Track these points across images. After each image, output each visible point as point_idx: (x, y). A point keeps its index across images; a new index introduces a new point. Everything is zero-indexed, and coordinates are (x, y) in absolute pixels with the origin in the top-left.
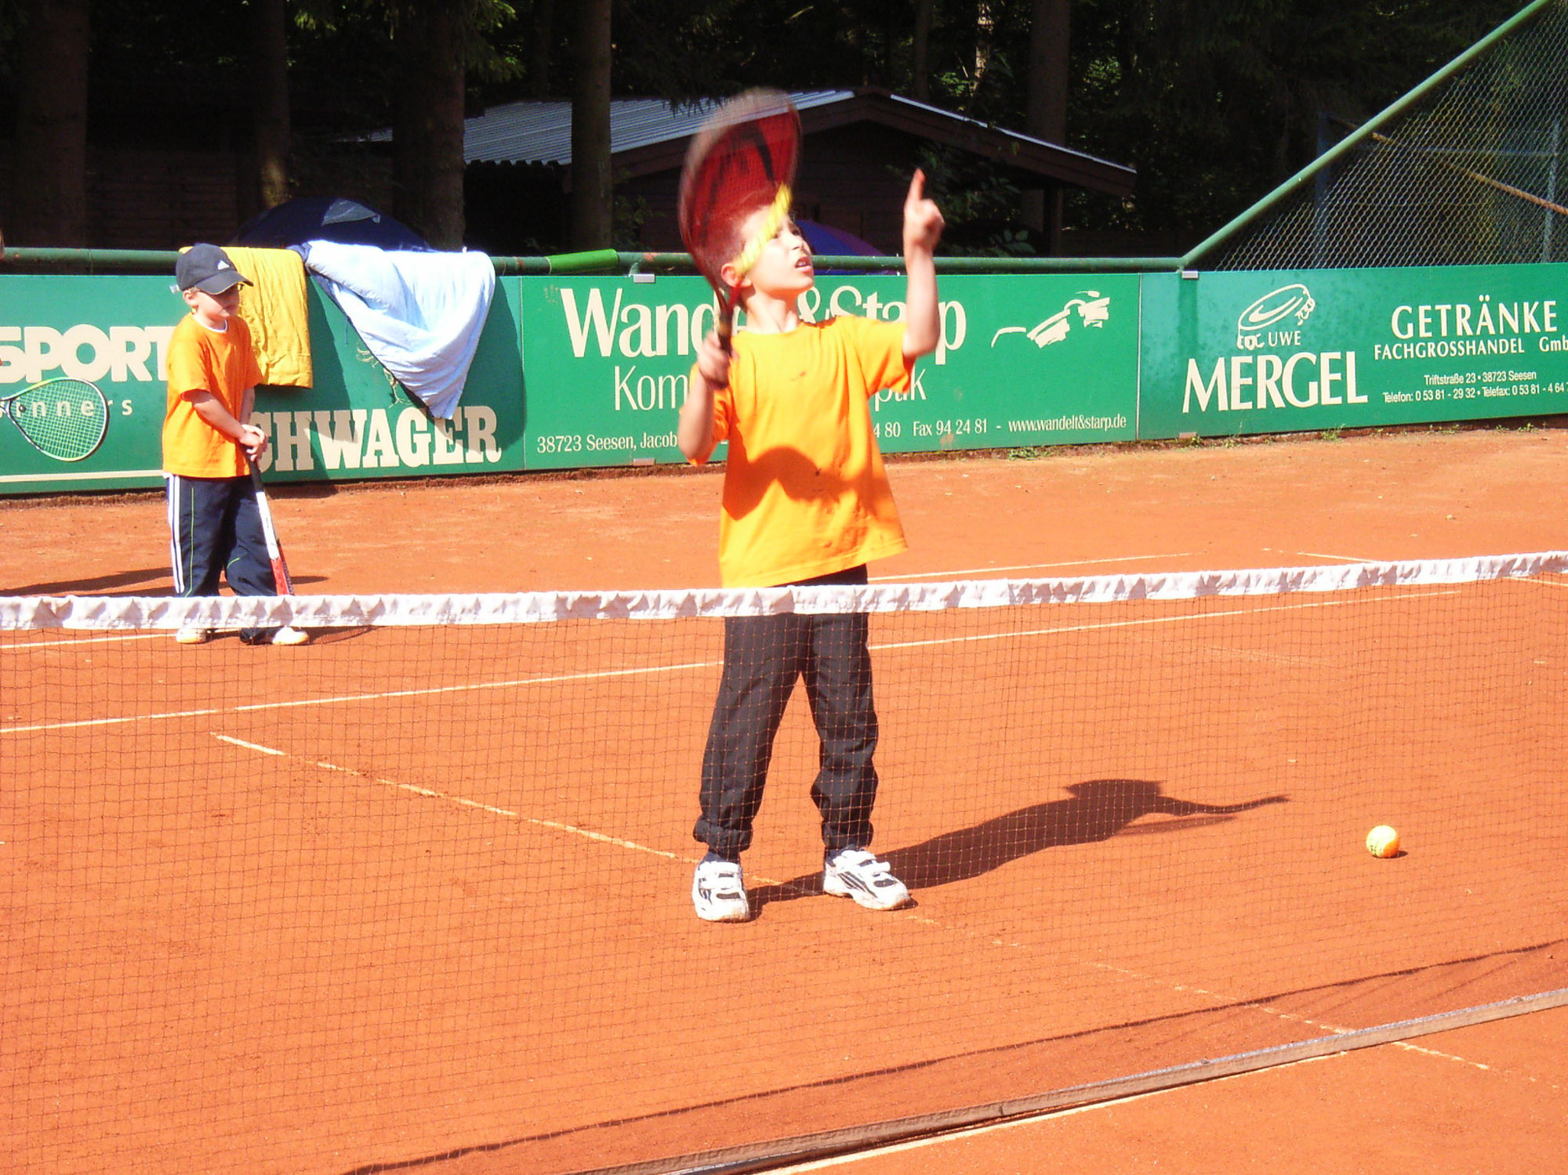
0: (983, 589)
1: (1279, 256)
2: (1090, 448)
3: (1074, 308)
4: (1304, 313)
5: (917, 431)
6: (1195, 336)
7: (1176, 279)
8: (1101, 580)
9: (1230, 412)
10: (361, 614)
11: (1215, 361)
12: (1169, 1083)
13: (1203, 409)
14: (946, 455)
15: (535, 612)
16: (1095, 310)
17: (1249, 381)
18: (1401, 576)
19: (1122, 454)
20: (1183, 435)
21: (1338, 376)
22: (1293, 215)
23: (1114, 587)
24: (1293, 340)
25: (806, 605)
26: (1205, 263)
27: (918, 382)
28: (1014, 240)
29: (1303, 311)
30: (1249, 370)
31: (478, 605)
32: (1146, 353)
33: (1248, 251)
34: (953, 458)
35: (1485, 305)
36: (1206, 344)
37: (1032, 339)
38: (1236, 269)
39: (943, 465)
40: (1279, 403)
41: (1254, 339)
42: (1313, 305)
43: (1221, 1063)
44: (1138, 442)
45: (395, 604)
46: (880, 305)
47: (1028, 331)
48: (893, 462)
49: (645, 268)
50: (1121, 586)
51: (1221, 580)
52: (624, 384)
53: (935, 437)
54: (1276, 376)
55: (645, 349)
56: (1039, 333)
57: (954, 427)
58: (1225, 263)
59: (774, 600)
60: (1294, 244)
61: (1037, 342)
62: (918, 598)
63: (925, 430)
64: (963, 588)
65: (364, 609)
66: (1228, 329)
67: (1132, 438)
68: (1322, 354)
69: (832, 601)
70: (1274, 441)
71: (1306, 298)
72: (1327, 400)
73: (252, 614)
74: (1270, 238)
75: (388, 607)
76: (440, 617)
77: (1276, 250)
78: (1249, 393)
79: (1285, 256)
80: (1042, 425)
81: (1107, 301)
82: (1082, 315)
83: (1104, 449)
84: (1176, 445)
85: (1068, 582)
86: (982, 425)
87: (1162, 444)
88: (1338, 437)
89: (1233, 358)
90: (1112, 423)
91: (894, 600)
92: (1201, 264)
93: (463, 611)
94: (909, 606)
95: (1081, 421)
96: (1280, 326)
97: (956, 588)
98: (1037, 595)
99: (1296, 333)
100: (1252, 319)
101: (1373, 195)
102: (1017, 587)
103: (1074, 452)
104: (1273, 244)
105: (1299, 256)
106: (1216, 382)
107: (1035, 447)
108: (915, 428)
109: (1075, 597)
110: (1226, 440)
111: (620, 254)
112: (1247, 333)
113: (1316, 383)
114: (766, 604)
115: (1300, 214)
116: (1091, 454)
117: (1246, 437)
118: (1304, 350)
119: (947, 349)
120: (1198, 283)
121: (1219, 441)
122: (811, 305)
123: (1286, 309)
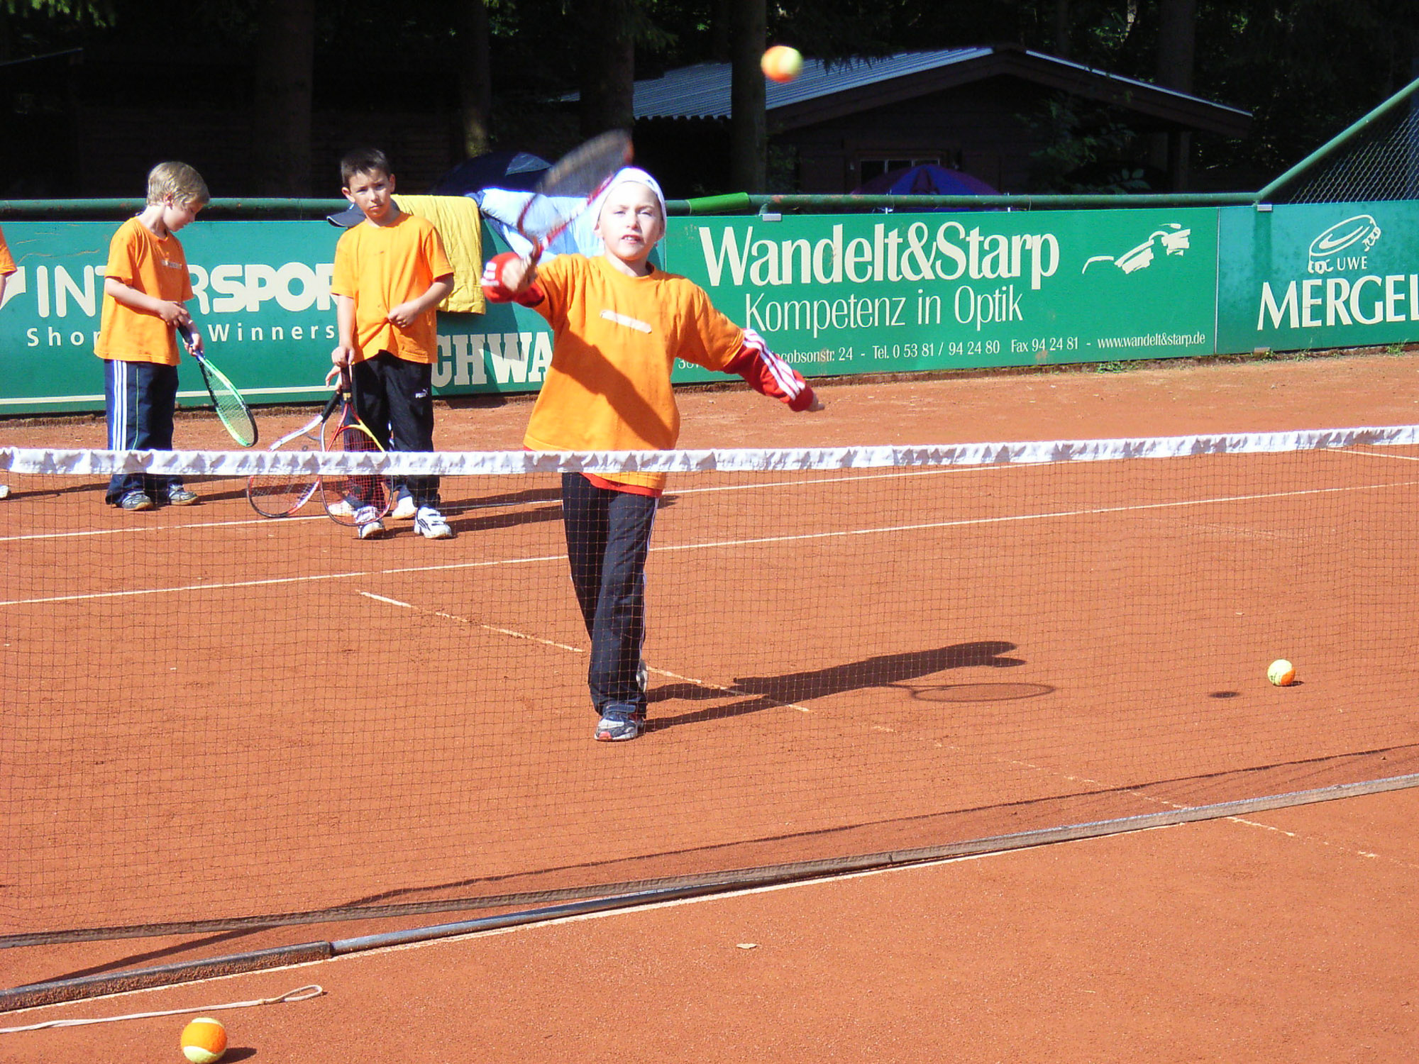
0: (872, 453)
1: (1348, 190)
2: (1172, 362)
3: (1158, 239)
4: (1371, 240)
5: (1015, 348)
6: (1269, 264)
7: (1253, 211)
8: (971, 447)
9: (1300, 329)
10: (372, 466)
11: (1288, 283)
12: (1032, 842)
13: (1276, 327)
14: (1041, 369)
15: (508, 466)
16: (1177, 240)
17: (1319, 301)
18: (1231, 446)
19: (1201, 367)
20: (1258, 350)
21: (1402, 296)
22: (1361, 153)
23: (982, 452)
24: (1360, 265)
25: (726, 463)
26: (1277, 198)
27: (1016, 305)
28: (1131, 178)
29: (1370, 239)
30: (1319, 292)
31: (463, 461)
32: (1224, 278)
33: (1318, 187)
34: (1047, 372)
36: (1279, 268)
37: (1119, 266)
38: (1308, 202)
39: (1038, 378)
40: (1346, 320)
42: (1379, 233)
43: (1076, 829)
44: (1216, 356)
45: (398, 459)
46: (982, 238)
47: (1116, 259)
48: (993, 375)
49: (773, 208)
50: (987, 453)
51: (1074, 448)
52: (754, 309)
53: (1030, 353)
54: (1344, 297)
55: (773, 278)
56: (1125, 261)
57: (1048, 346)
58: (1298, 197)
59: (699, 459)
60: (1362, 179)
61: (1124, 268)
62: (817, 460)
63: (1022, 347)
64: (855, 452)
65: (374, 463)
66: (1299, 255)
67: (1211, 353)
68: (1387, 277)
69: (747, 461)
70: (1342, 354)
71: (1372, 227)
72: (1391, 317)
73: (289, 465)
74: (1340, 174)
75: (393, 461)
76: (433, 469)
77: (1345, 184)
78: (1318, 312)
79: (1354, 190)
80: (1127, 342)
81: (1188, 232)
82: (1165, 245)
83: (1185, 363)
84: (1251, 359)
85: (944, 448)
86: (1074, 342)
87: (1238, 358)
88: (1402, 350)
89: (1304, 281)
90: (1192, 340)
91: (798, 461)
92: (1275, 198)
93: (451, 465)
94: (810, 466)
95: (1164, 338)
96: (1347, 252)
97: (849, 452)
98: (918, 458)
99: (1363, 258)
100: (1322, 246)
102: (901, 452)
103: (1157, 365)
104: (1343, 179)
105: (1367, 190)
106: (1288, 303)
107: (1121, 361)
108: (1013, 345)
109: (950, 460)
110: (1297, 355)
111: (751, 196)
112: (1316, 259)
113: (1381, 303)
114: (693, 463)
115: (1368, 152)
116: (1172, 367)
117: (1315, 352)
118: (1370, 273)
119: (1041, 275)
120: (1272, 214)
121: (1291, 355)
122: (920, 237)
123: (1354, 237)
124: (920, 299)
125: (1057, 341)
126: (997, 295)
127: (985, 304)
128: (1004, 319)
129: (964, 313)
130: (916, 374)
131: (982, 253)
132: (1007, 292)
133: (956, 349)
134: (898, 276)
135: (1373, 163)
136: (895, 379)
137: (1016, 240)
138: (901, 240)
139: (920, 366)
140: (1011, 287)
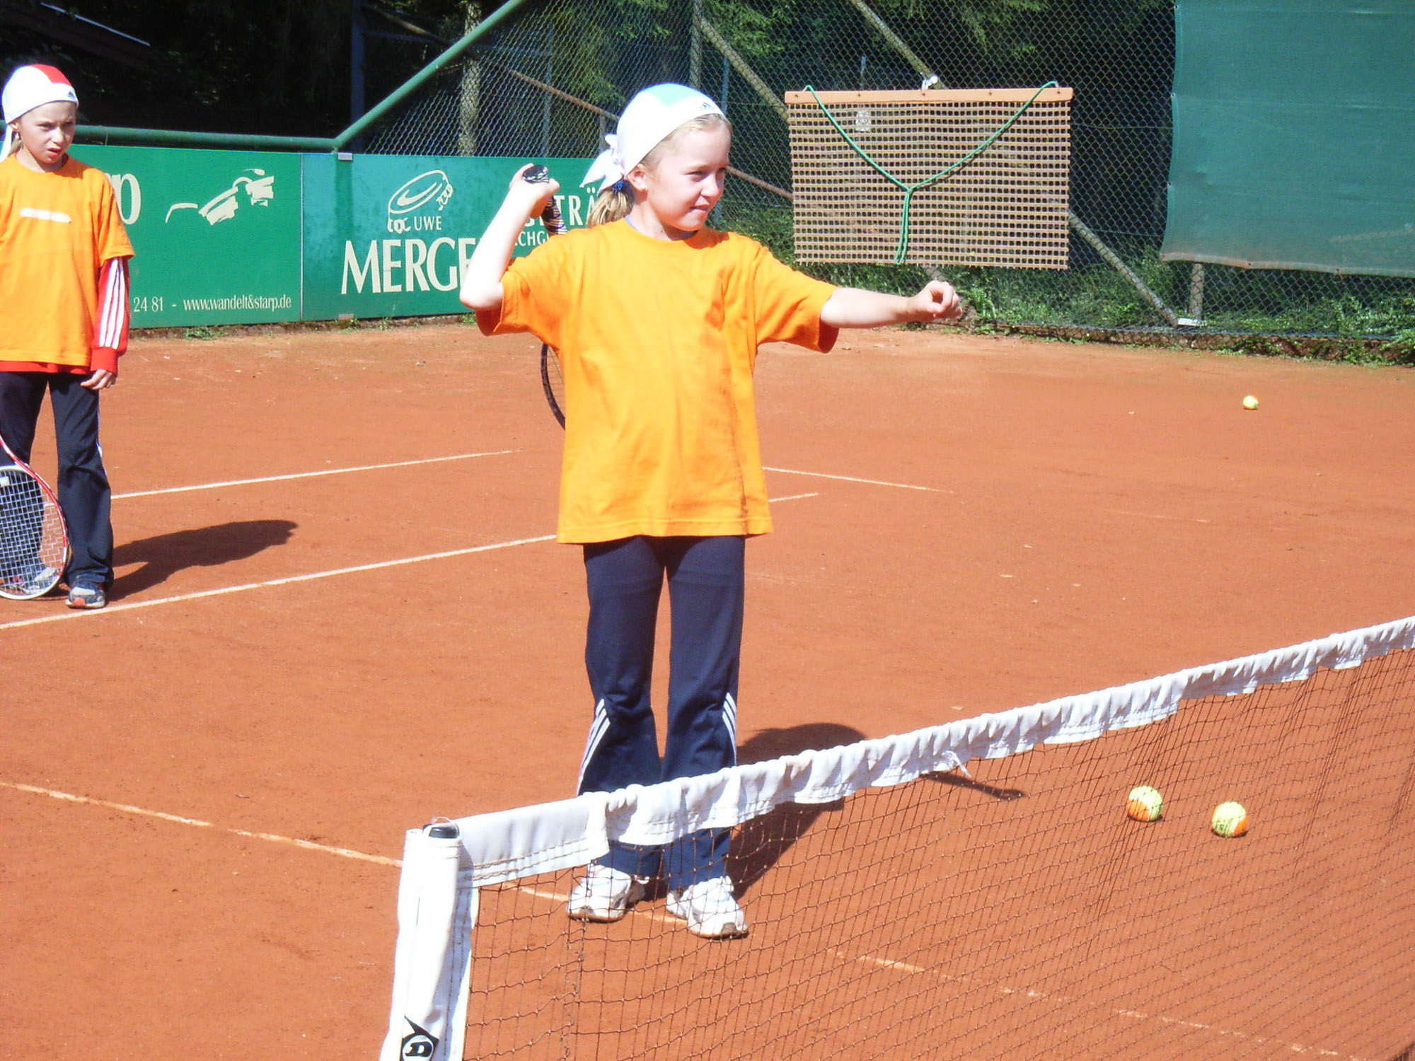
1: (420, 141)
2: (258, 329)
3: (242, 186)
4: (444, 199)
6: (351, 219)
7: (333, 160)
9: (383, 295)
11: (369, 243)
13: (360, 291)
16: (261, 189)
17: (398, 264)
19: (288, 335)
20: (342, 317)
22: (431, 101)
24: (435, 225)
26: (355, 146)
29: (443, 197)
30: (398, 253)
32: (308, 233)
33: (393, 135)
35: (591, 197)
36: (360, 227)
37: (204, 216)
38: (382, 153)
40: (424, 287)
41: (402, 222)
42: (451, 191)
44: (302, 323)
47: (200, 208)
54: (421, 260)
56: (210, 210)
58: (373, 147)
60: (432, 131)
61: (208, 219)
66: (379, 211)
67: (297, 320)
68: (460, 240)
70: (421, 323)
71: (445, 184)
74: (412, 123)
77: (417, 135)
78: (398, 276)
79: (425, 142)
80: (214, 305)
81: (271, 179)
82: (248, 193)
83: (272, 329)
84: (335, 326)
86: (159, 304)
87: (322, 325)
89: (384, 241)
90: (279, 304)
95: (250, 300)
96: (424, 210)
99: (438, 218)
100: (400, 203)
101: (497, 86)
103: (243, 332)
104: (415, 129)
105: (435, 143)
106: (370, 264)
107: (209, 327)
110: (380, 322)
112: (395, 217)
113: (456, 267)
115: (437, 100)
116: (261, 334)
117: (397, 320)
118: (444, 235)
120: (353, 165)
121: (374, 323)
123: (429, 194)
125: (141, 300)
135: (442, 113)
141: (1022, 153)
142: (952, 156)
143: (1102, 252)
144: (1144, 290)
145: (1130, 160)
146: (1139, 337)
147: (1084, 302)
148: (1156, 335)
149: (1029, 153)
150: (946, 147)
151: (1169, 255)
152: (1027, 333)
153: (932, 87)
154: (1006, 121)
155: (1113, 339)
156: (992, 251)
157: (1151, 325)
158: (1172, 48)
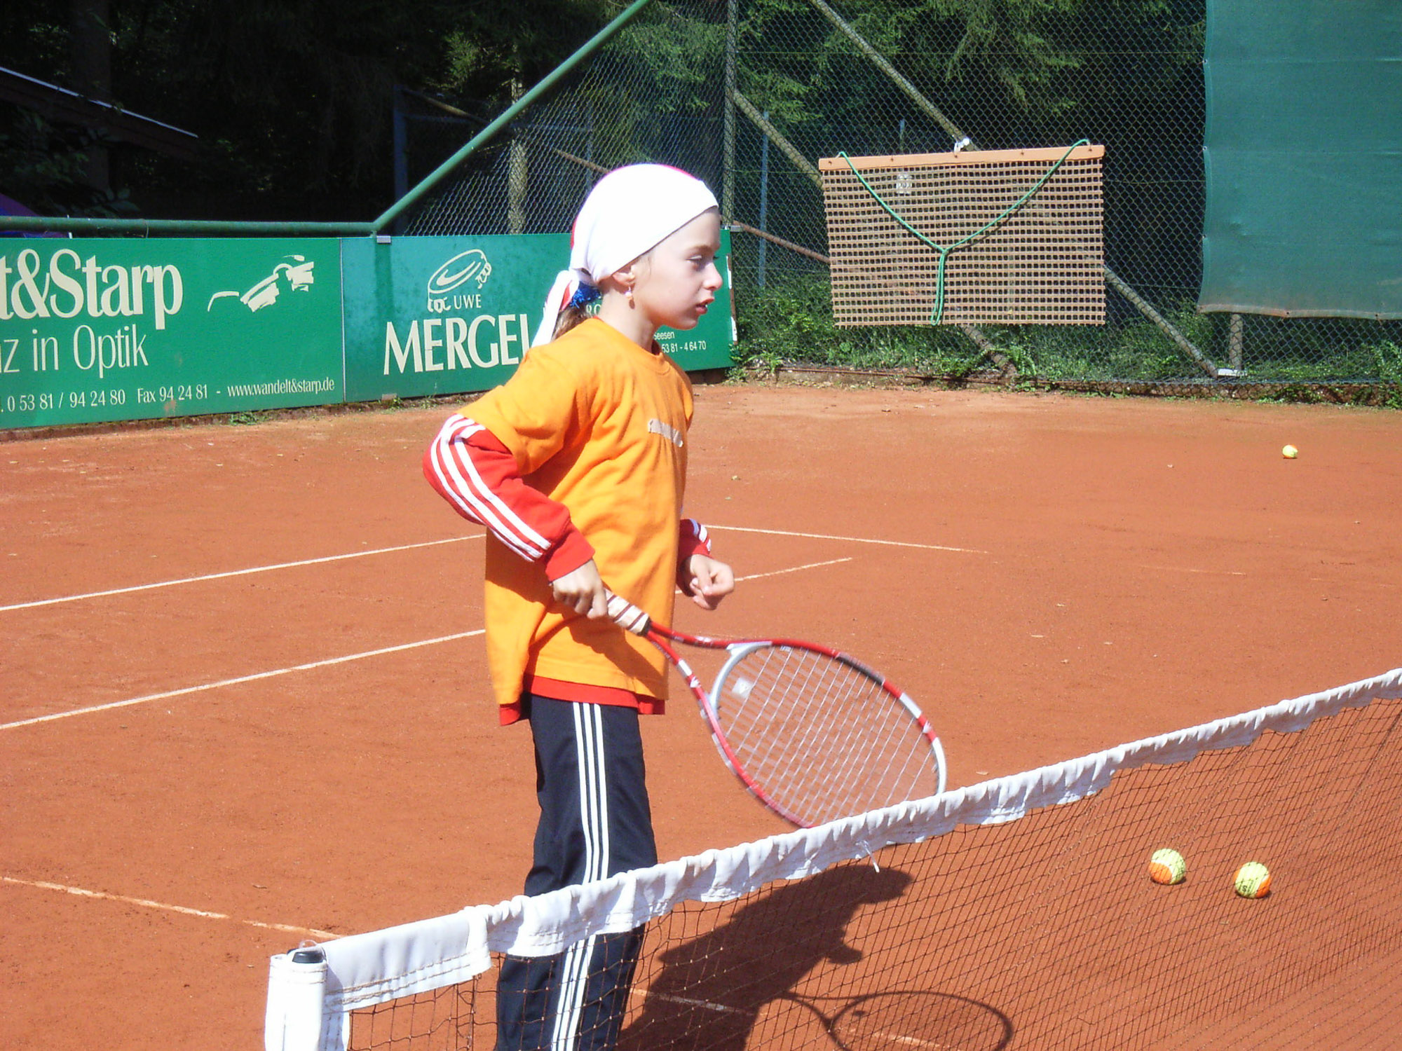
1: (457, 221)
2: (302, 412)
3: (282, 272)
4: (483, 277)
5: (141, 398)
6: (391, 300)
7: (372, 243)
9: (425, 374)
11: (410, 323)
13: (402, 371)
14: (170, 422)
16: (301, 275)
17: (439, 343)
19: (334, 417)
20: (385, 397)
21: (514, 338)
22: (468, 182)
24: (474, 304)
26: (394, 228)
27: (140, 347)
29: (482, 275)
30: (439, 332)
32: (349, 316)
33: (431, 216)
34: (177, 425)
36: (400, 308)
37: (246, 303)
38: (421, 234)
39: (167, 433)
40: (466, 364)
41: (442, 302)
42: (490, 270)
44: (345, 405)
46: (99, 269)
47: (241, 295)
48: (120, 431)
53: (158, 404)
54: (462, 338)
56: (251, 297)
57: (176, 394)
58: (411, 229)
61: (250, 306)
63: (148, 397)
66: (419, 292)
67: (341, 401)
68: (500, 317)
71: (483, 262)
72: (506, 360)
74: (449, 204)
78: (440, 354)
79: (463, 222)
80: (258, 390)
81: (311, 265)
82: (289, 279)
83: (316, 412)
84: (378, 406)
86: (203, 391)
87: (366, 406)
89: (425, 321)
90: (322, 386)
92: (390, 229)
95: (294, 384)
96: (463, 289)
99: (477, 296)
100: (439, 282)
103: (287, 416)
104: (452, 210)
105: (473, 222)
106: (411, 344)
107: (253, 412)
108: (139, 395)
110: (423, 401)
112: (435, 297)
113: (497, 345)
115: (474, 181)
116: (304, 417)
117: (439, 398)
118: (484, 313)
119: (165, 313)
120: (392, 247)
121: (417, 401)
122: (31, 268)
123: (468, 273)
124: (35, 340)
126: (119, 336)
127: (107, 344)
128: (128, 365)
129: (85, 360)
130: (36, 430)
131: (101, 287)
132: (130, 332)
133: (77, 400)
134: (8, 313)
135: (478, 193)
136: (12, 437)
137: (136, 271)
138: (9, 270)
139: (40, 422)
140: (134, 326)
141: (1056, 211)
142: (986, 216)
143: (1140, 306)
144: (1183, 343)
145: (1164, 213)
146: (1179, 389)
147: (1122, 356)
148: (1196, 386)
149: (1063, 210)
150: (980, 208)
151: (1206, 307)
152: (1067, 389)
153: (964, 149)
154: (1039, 180)
155: (1153, 392)
156: (1030, 309)
157: (1192, 376)
158: (1202, 102)
